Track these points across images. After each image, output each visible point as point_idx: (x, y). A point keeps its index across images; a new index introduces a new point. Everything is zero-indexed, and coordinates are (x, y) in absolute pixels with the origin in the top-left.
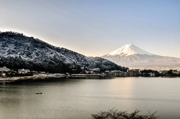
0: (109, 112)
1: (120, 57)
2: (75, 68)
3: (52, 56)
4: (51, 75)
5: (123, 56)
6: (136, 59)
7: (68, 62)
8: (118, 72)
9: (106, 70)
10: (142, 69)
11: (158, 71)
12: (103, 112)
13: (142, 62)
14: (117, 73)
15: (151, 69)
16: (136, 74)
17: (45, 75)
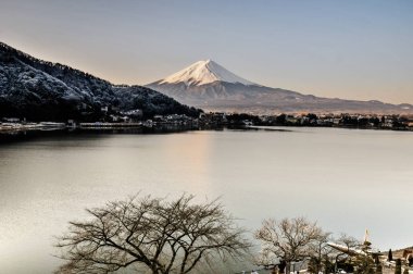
1: (186, 87)
2: (88, 110)
4: (31, 126)
5: (193, 85)
6: (219, 92)
7: (70, 95)
8: (181, 119)
9: (155, 113)
10: (229, 112)
11: (260, 115)
13: (230, 97)
14: (178, 120)
16: (217, 123)
17: (18, 126)
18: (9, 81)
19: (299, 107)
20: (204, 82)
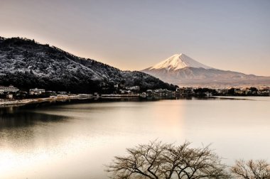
0: (150, 145)
1: (166, 71)
2: (106, 86)
3: (75, 70)
4: (73, 97)
5: (171, 70)
6: (188, 74)
7: (96, 77)
8: (164, 92)
9: (147, 88)
10: (196, 87)
11: (217, 89)
12: (143, 145)
13: (196, 77)
14: (162, 92)
15: (207, 87)
16: (188, 94)
17: (66, 97)
18: (62, 70)
19: (243, 83)
20: (178, 68)
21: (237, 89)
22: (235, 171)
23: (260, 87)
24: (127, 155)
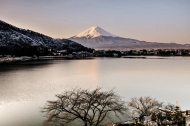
0: (73, 91)
1: (86, 39)
2: (42, 50)
3: (18, 38)
4: (17, 59)
5: (90, 38)
6: (102, 41)
7: (34, 44)
8: (85, 54)
9: (73, 51)
10: (107, 50)
11: (121, 51)
12: (67, 91)
13: (107, 43)
14: (83, 54)
15: (115, 50)
16: (102, 54)
17: (11, 59)
18: (6, 38)
19: (138, 46)
20: (94, 36)
21: (134, 51)
22: (131, 105)
23: (149, 49)
24: (56, 99)
